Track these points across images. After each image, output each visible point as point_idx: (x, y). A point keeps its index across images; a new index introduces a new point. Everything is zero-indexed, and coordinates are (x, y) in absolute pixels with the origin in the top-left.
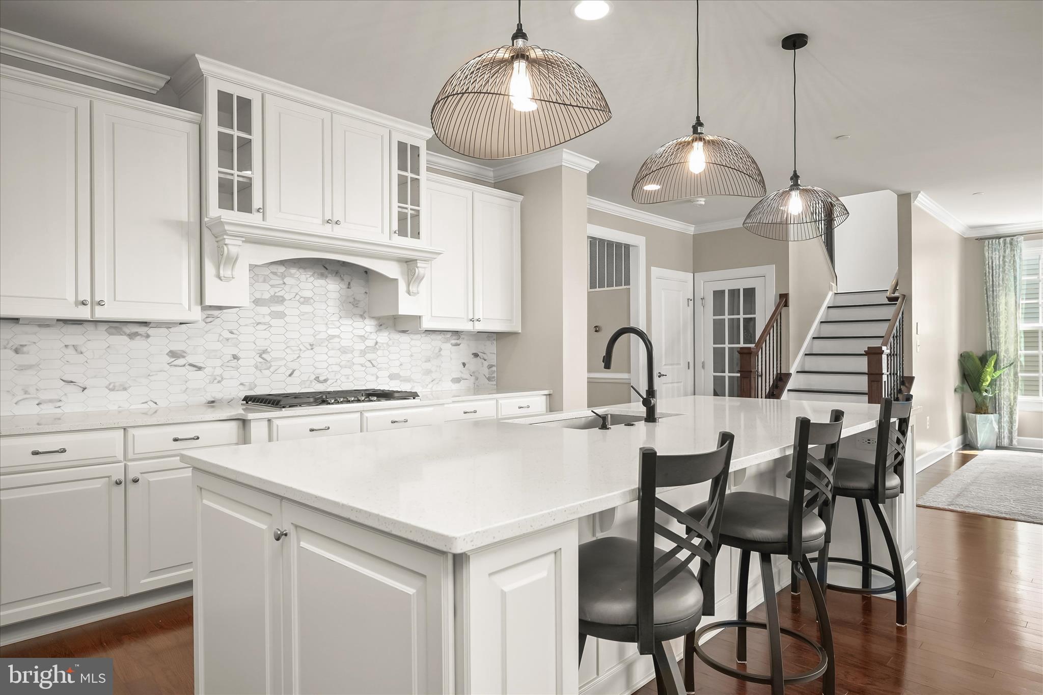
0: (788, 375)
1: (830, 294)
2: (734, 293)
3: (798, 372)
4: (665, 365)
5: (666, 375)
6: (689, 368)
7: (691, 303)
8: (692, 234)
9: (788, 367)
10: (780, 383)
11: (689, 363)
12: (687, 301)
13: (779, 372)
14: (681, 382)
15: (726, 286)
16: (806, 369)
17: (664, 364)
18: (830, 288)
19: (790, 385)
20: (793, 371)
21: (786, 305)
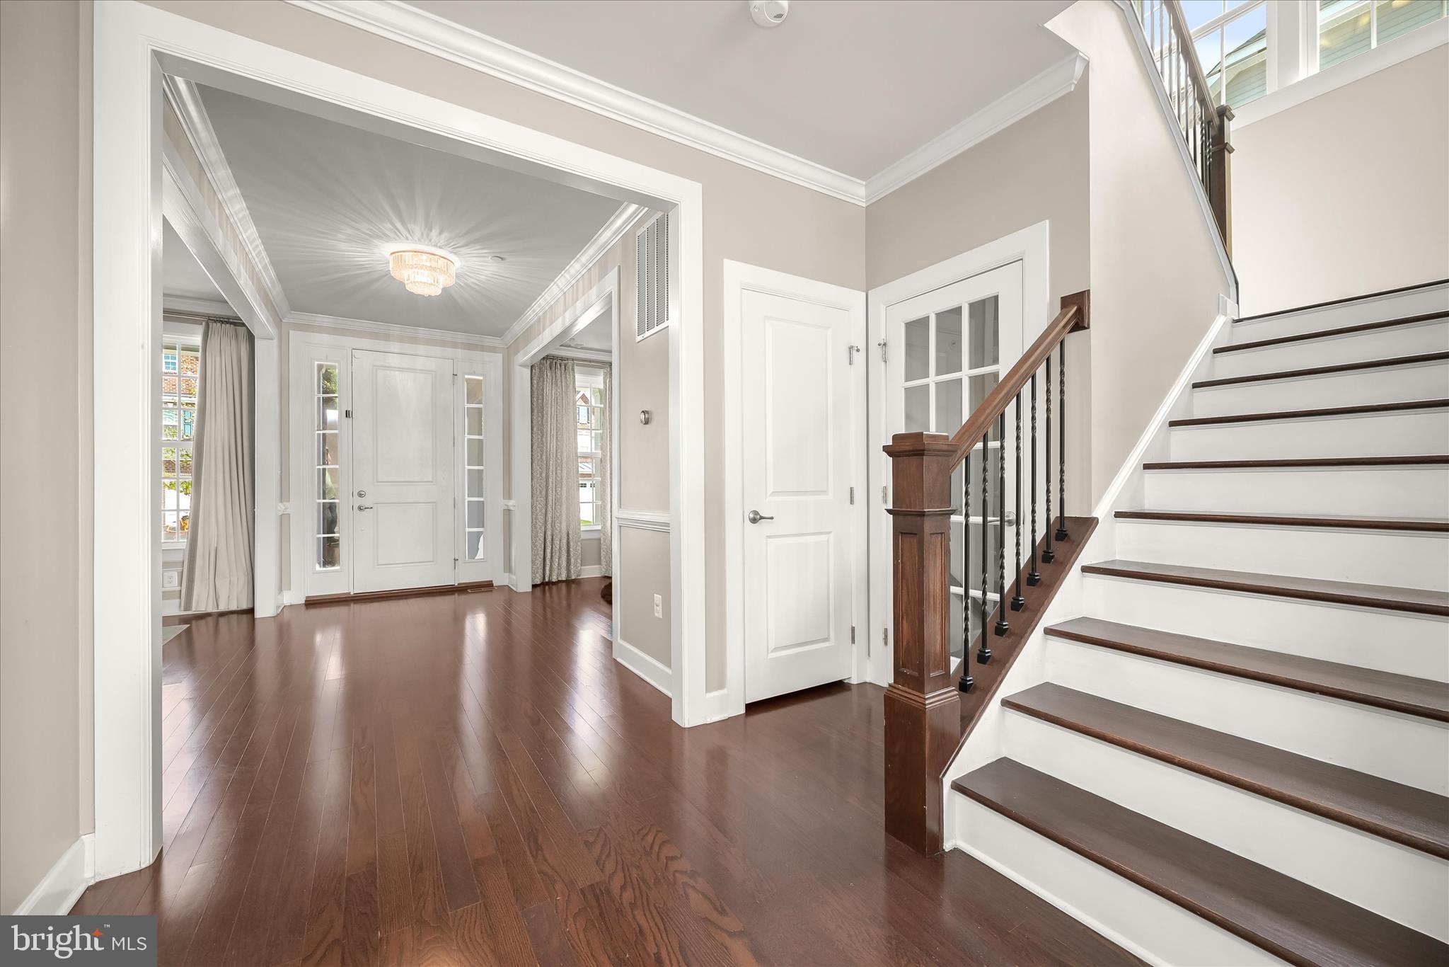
0: (1088, 524)
1: (1220, 321)
2: (949, 318)
3: (1119, 515)
4: (775, 493)
5: (772, 518)
6: (852, 502)
7: (859, 358)
8: (864, 205)
9: (1089, 503)
10: (1058, 548)
11: (852, 490)
12: (848, 350)
13: (1055, 513)
14: (830, 532)
15: (929, 308)
16: (1149, 507)
17: (770, 491)
18: (1221, 309)
19: (1091, 553)
20: (1102, 511)
21: (1079, 324)
